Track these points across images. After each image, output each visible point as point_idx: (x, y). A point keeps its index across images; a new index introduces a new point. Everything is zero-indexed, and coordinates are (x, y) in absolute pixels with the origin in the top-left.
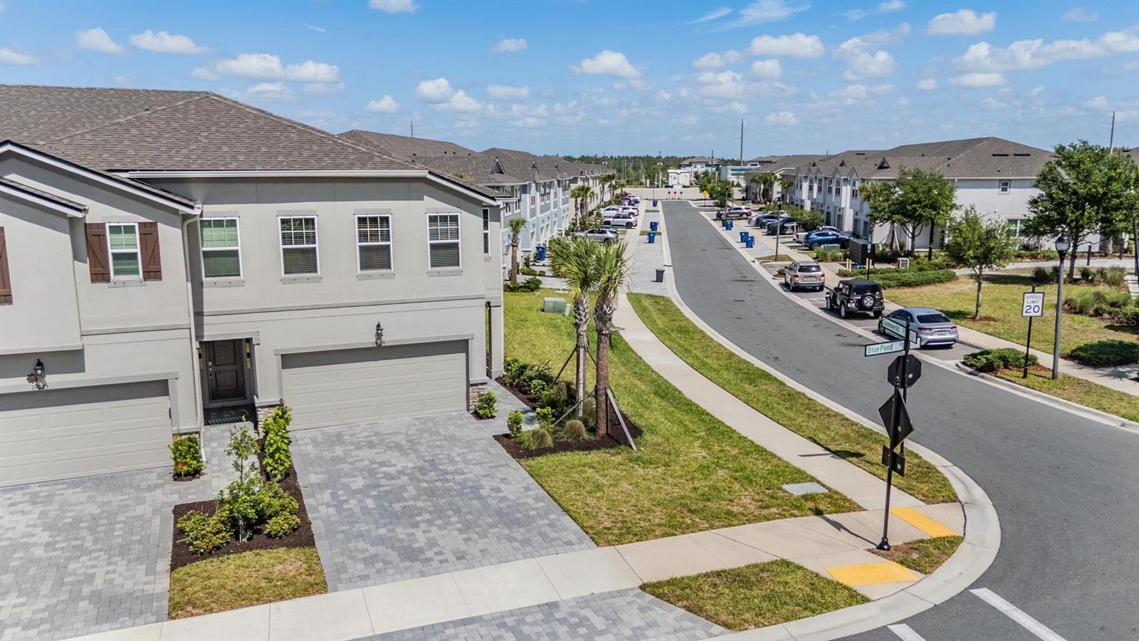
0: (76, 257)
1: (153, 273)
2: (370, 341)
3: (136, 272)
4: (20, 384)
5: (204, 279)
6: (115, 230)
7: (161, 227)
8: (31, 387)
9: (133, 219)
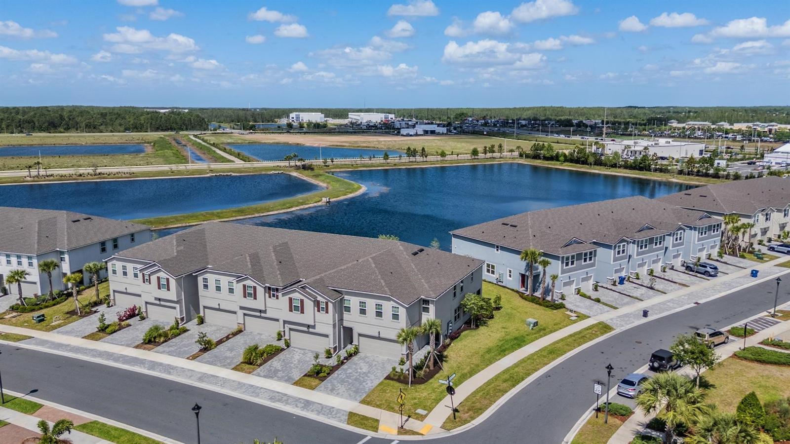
0: (314, 306)
1: (327, 312)
2: (377, 335)
3: (324, 311)
4: (305, 329)
5: (344, 312)
6: (321, 302)
7: (329, 303)
8: (307, 330)
9: (325, 301)
